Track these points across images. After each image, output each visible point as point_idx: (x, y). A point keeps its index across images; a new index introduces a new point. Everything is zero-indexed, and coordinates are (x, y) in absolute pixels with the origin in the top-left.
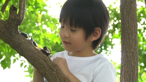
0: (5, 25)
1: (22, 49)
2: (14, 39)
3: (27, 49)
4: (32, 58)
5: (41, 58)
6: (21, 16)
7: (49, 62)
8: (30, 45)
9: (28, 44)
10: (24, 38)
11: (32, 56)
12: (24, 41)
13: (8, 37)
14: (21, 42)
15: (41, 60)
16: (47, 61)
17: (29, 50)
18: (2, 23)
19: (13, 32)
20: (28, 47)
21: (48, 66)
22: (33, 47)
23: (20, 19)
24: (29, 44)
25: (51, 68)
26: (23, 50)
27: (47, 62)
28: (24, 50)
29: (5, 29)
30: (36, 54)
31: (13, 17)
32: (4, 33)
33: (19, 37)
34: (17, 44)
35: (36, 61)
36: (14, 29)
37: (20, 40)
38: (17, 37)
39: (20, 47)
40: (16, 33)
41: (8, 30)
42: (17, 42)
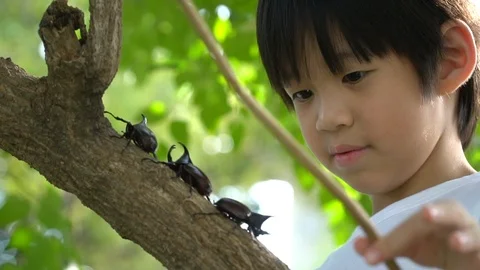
0: (31, 100)
1: (115, 210)
2: (76, 165)
3: (136, 204)
4: (166, 246)
5: (205, 246)
6: (98, 47)
7: (241, 261)
8: (148, 184)
9: (138, 183)
10: (122, 153)
11: (162, 237)
12: (122, 168)
13: (49, 155)
14: (105, 173)
15: (204, 254)
16: (236, 255)
17: (147, 209)
18: (23, 95)
19: (70, 132)
20: (140, 198)
22: (165, 195)
23: (90, 65)
24: (143, 180)
26: (121, 215)
27: (231, 260)
28: (123, 212)
29: (32, 121)
30: (180, 226)
31: (56, 59)
32: (30, 142)
33: (95, 152)
34: (89, 186)
35: (185, 260)
36: (71, 118)
37: (102, 163)
38: (90, 152)
39: (107, 201)
40: (84, 135)
41: (45, 122)
42: (89, 177)
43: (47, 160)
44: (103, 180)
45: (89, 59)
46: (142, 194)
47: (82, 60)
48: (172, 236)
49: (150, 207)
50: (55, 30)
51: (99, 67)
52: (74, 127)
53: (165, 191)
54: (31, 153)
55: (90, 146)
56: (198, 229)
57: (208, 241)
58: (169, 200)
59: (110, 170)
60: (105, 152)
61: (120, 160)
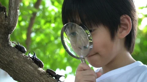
1: (14, 71)
2: (2, 56)
3: (22, 70)
6: (12, 19)
8: (26, 63)
9: (23, 63)
11: (30, 80)
12: (18, 58)
14: (12, 59)
17: (25, 71)
19: (0, 45)
20: (23, 68)
22: (31, 67)
23: (9, 24)
26: (16, 72)
30: (36, 77)
33: (9, 52)
34: (6, 63)
36: (1, 41)
37: (11, 56)
38: (7, 52)
40: (5, 46)
42: (6, 60)
44: (11, 61)
45: (9, 22)
46: (24, 66)
47: (7, 23)
48: (33, 80)
49: (26, 71)
51: (12, 25)
53: (31, 66)
55: (7, 50)
56: (42, 78)
58: (32, 69)
59: (14, 58)
60: (12, 53)
61: (17, 55)
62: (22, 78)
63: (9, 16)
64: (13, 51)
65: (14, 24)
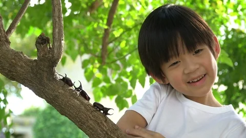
0: (31, 68)
1: (60, 106)
2: (47, 90)
3: (68, 104)
4: (77, 119)
5: (91, 119)
6: (56, 51)
7: (103, 125)
8: (72, 98)
10: (63, 87)
11: (76, 116)
12: (63, 92)
13: (37, 86)
14: (57, 93)
15: (91, 122)
16: (101, 123)
17: (71, 106)
18: (28, 65)
19: (45, 79)
21: (102, 132)
22: (78, 102)
23: (53, 57)
24: (70, 96)
25: (108, 134)
26: (62, 108)
29: (31, 75)
30: (83, 112)
31: (41, 55)
32: (31, 82)
33: (54, 86)
34: (51, 97)
35: (84, 123)
36: (45, 74)
37: (56, 90)
38: (52, 86)
39: (57, 102)
40: (50, 80)
41: (36, 75)
42: (51, 95)
43: (36, 88)
44: (56, 96)
45: (53, 55)
46: (70, 101)
47: (51, 55)
48: (80, 115)
49: (74, 106)
50: (42, 45)
51: (56, 57)
52: (46, 77)
53: (77, 100)
54: (31, 85)
55: (52, 84)
56: (89, 113)
57: (92, 118)
58: (79, 103)
59: (59, 92)
60: (57, 87)
61: (62, 89)
62: (68, 113)
63: (53, 48)
64: (58, 85)
65: (58, 56)
